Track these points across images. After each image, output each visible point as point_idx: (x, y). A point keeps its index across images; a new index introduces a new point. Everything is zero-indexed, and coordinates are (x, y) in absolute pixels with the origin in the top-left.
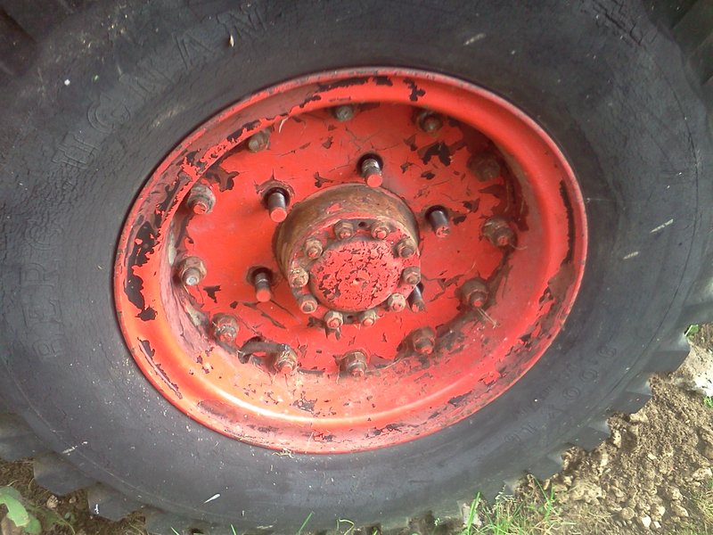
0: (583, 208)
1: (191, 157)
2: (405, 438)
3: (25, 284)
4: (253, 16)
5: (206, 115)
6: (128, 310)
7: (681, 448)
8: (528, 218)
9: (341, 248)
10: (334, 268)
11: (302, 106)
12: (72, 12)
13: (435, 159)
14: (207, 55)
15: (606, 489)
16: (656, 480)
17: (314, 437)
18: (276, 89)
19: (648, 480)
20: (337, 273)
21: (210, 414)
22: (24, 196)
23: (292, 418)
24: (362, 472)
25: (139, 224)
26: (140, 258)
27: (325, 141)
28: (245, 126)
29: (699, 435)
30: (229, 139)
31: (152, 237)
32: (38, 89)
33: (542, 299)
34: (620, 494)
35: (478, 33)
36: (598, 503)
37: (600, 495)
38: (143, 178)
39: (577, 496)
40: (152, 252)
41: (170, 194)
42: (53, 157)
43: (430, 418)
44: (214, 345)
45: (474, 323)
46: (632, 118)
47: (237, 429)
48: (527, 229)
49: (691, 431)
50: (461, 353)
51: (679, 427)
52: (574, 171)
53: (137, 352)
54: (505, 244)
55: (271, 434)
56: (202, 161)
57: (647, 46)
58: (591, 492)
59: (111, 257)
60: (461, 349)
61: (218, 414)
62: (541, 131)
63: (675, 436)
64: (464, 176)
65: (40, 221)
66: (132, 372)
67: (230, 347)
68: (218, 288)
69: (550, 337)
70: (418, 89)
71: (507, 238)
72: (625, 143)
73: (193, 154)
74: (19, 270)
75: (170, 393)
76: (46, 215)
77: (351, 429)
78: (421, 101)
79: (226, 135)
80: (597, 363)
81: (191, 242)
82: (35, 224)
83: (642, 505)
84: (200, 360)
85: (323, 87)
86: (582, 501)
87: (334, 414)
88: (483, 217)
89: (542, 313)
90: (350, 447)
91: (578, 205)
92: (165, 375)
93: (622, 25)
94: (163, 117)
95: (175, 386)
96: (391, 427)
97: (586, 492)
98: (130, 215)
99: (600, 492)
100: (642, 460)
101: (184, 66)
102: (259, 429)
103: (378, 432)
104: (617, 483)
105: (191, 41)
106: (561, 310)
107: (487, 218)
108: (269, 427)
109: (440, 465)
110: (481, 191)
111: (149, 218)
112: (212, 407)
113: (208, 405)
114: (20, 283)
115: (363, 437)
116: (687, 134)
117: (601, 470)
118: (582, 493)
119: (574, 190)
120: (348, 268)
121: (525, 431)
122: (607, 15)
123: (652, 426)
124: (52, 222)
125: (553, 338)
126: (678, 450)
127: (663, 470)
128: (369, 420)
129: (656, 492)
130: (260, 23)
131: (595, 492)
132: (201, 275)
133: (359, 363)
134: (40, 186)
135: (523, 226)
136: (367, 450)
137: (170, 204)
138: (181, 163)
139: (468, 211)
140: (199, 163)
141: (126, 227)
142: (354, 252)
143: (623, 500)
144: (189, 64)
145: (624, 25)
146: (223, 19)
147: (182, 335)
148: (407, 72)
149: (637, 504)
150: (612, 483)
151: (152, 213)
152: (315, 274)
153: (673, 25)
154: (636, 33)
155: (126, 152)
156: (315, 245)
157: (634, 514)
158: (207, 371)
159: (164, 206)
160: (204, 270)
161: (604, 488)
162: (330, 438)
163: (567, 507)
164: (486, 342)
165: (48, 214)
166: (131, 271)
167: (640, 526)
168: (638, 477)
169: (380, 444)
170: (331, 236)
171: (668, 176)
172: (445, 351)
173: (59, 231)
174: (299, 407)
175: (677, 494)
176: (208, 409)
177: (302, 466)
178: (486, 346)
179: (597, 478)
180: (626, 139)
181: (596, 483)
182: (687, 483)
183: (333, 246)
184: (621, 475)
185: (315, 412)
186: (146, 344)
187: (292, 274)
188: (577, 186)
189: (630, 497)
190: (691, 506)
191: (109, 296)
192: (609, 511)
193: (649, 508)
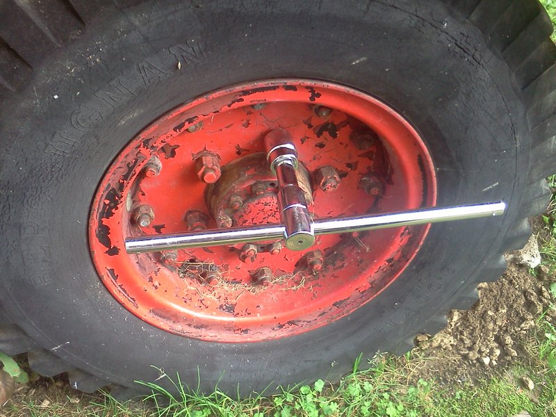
0: (434, 174)
1: (146, 143)
2: (301, 331)
3: (24, 237)
4: (196, 48)
5: (158, 115)
6: (99, 249)
7: (512, 306)
8: (393, 176)
9: (256, 202)
10: (251, 215)
11: (229, 106)
12: (60, 46)
13: (326, 134)
14: (161, 75)
15: (457, 338)
16: (494, 330)
17: (234, 331)
18: (211, 96)
19: (488, 330)
20: (253, 219)
21: (159, 318)
22: (23, 176)
23: (219, 318)
24: (269, 355)
25: (107, 189)
26: (108, 213)
27: (245, 122)
28: (186, 121)
29: (526, 297)
30: (175, 130)
31: (117, 198)
32: (33, 102)
33: (402, 234)
34: (468, 342)
35: (361, 57)
36: (451, 349)
37: (452, 343)
38: (111, 159)
39: (435, 344)
40: (117, 208)
41: (131, 169)
42: (44, 149)
43: (319, 316)
44: (160, 266)
45: (352, 247)
46: (472, 114)
47: (178, 327)
48: (393, 184)
49: (520, 294)
50: (343, 269)
51: (511, 291)
52: (428, 149)
53: (105, 278)
54: (377, 193)
55: (203, 330)
56: (154, 145)
57: (484, 64)
58: (446, 341)
59: (86, 214)
60: (342, 266)
61: (164, 317)
62: (406, 122)
63: (508, 298)
64: (347, 145)
65: (34, 193)
66: (102, 292)
67: (172, 267)
68: (163, 226)
69: (408, 260)
70: (316, 93)
71: (377, 190)
72: (466, 132)
73: (148, 140)
74: (19, 227)
75: (130, 306)
76: (39, 189)
77: (261, 325)
78: (318, 101)
79: (173, 127)
80: (440, 279)
81: (143, 194)
82: (31, 195)
83: (483, 349)
84: (151, 280)
85: (246, 93)
86: (439, 347)
87: (249, 314)
88: (360, 173)
89: (401, 244)
90: (261, 337)
91: (430, 172)
92: (125, 292)
93: (467, 51)
94: (127, 118)
95: (133, 299)
96: (291, 323)
97: (442, 341)
98: (101, 185)
99: (452, 340)
100: (483, 316)
101: (143, 83)
102: (194, 327)
103: (281, 327)
104: (465, 333)
105: (149, 67)
106: (416, 242)
107: (364, 175)
108: (202, 325)
109: (327, 349)
110: (359, 156)
111: (114, 185)
112: (160, 312)
113: (157, 311)
114: (20, 236)
115: (271, 330)
116: (510, 125)
117: (453, 324)
118: (439, 341)
119: (428, 162)
120: (262, 215)
121: (388, 325)
122: (456, 44)
123: (491, 291)
124: (44, 193)
125: (410, 261)
126: (510, 307)
127: (499, 323)
128: (275, 318)
129: (493, 339)
130: (201, 53)
131: (449, 341)
132: (151, 218)
133: (268, 275)
134: (35, 169)
135: (390, 182)
136: (273, 339)
137: (130, 176)
138: (139, 147)
139: (349, 169)
140: (152, 147)
141: (98, 193)
142: (266, 204)
143: (469, 345)
144: (147, 82)
145: (469, 50)
146: (174, 50)
147: (137, 263)
148: (308, 83)
149: (480, 348)
150: (461, 333)
151: (117, 182)
152: (237, 219)
153: (503, 50)
154: (477, 56)
155: (98, 143)
156: (237, 200)
157: (477, 355)
158: (156, 288)
159: (126, 177)
160: (154, 215)
161: (455, 337)
162: (246, 331)
163: (428, 352)
164: (361, 262)
165: (41, 188)
166: (101, 222)
167: (482, 364)
168: (480, 329)
169: (282, 335)
170: (249, 193)
171: (496, 154)
172: (331, 267)
173: (49, 199)
174: (224, 310)
175: (509, 340)
176: (157, 314)
177: (226, 351)
178: (360, 265)
179: (450, 330)
180: (467, 128)
181: (450, 333)
182: (516, 332)
183: (250, 200)
184: (467, 327)
185: (235, 313)
186: (112, 271)
187: (220, 220)
188: (430, 159)
189: (475, 343)
190: (519, 348)
191: (85, 241)
192: (459, 354)
193: (488, 351)
